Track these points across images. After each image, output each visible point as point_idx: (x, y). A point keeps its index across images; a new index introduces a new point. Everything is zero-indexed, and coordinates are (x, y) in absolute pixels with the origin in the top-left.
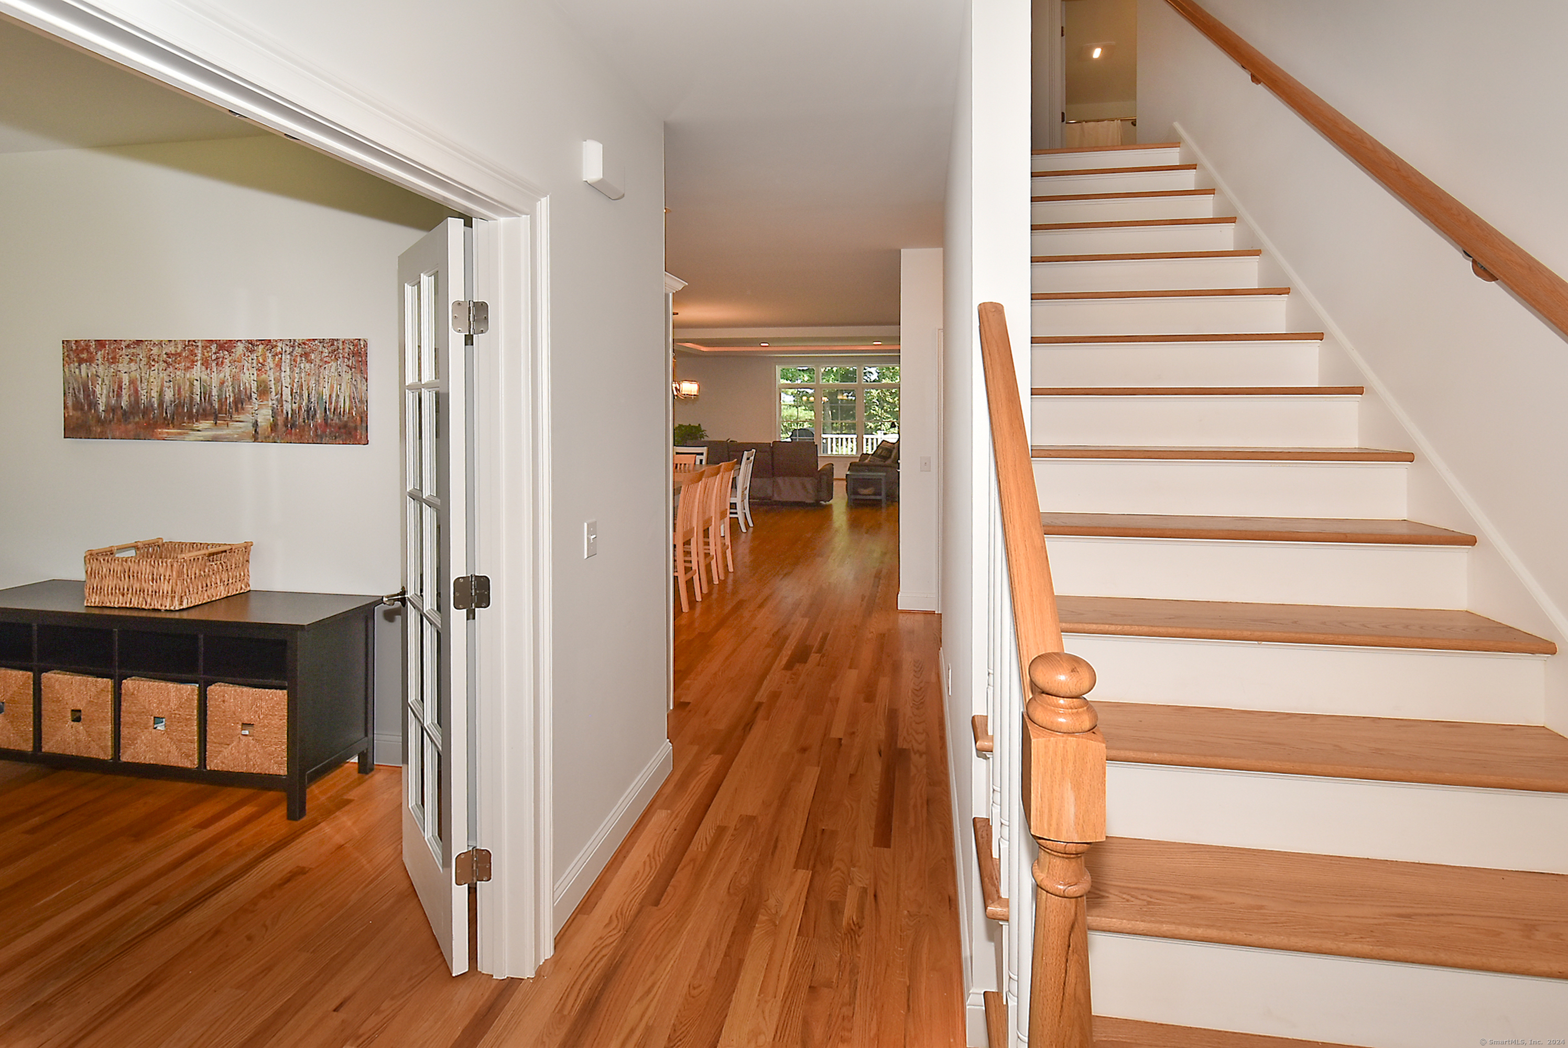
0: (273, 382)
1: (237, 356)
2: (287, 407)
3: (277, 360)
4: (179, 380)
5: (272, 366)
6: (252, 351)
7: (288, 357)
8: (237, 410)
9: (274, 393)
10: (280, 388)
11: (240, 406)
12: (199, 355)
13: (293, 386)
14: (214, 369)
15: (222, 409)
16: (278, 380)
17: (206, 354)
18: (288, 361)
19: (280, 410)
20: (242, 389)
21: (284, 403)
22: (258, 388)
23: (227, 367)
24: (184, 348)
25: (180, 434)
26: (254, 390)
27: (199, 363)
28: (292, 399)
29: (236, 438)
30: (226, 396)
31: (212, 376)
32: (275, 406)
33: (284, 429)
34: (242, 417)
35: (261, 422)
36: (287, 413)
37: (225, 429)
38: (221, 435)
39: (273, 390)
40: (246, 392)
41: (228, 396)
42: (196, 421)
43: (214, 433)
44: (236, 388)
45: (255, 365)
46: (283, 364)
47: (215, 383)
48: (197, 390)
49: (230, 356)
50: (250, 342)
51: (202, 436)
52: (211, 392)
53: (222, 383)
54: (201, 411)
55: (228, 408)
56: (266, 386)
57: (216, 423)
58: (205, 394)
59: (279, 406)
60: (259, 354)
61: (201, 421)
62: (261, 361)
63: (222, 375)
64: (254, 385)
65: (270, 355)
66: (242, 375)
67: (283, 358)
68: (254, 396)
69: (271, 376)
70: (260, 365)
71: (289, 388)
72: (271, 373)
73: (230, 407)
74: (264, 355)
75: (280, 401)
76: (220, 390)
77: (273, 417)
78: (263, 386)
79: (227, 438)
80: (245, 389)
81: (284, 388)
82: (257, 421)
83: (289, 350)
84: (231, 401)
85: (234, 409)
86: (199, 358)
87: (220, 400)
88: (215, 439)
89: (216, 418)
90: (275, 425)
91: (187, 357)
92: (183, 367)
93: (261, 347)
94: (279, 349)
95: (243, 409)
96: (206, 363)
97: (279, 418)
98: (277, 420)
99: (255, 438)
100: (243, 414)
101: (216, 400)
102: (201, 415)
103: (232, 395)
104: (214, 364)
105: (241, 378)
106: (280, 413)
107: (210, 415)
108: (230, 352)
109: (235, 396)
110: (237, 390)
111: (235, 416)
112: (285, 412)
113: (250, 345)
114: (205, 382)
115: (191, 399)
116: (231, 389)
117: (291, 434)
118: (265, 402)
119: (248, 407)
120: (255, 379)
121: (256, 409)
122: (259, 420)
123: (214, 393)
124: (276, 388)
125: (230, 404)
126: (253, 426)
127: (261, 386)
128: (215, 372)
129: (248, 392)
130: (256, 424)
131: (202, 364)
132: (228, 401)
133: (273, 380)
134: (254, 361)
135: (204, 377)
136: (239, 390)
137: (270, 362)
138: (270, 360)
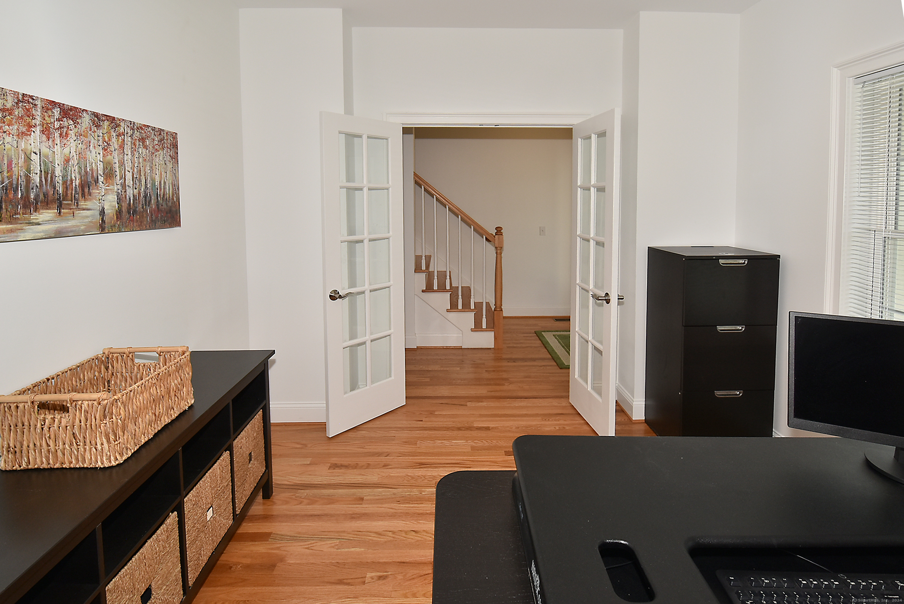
0: (117, 165)
1: (83, 128)
2: (130, 192)
3: (120, 140)
4: (8, 149)
5: (116, 147)
6: (98, 126)
7: (129, 139)
8: (83, 195)
9: (118, 177)
10: (123, 172)
11: (86, 190)
12: (39, 118)
13: (134, 170)
14: (58, 141)
15: (67, 194)
16: (122, 164)
17: (47, 118)
18: (129, 144)
19: (124, 196)
20: (88, 169)
21: (127, 188)
22: (104, 170)
23: (72, 141)
24: (17, 103)
25: (11, 231)
26: (101, 172)
27: (38, 129)
28: (133, 185)
29: (83, 231)
30: (71, 177)
31: (55, 150)
32: (120, 191)
33: (128, 216)
34: (89, 204)
35: (107, 209)
36: (130, 199)
37: (70, 219)
38: (66, 228)
39: (118, 173)
40: (92, 173)
41: (74, 178)
42: (35, 211)
43: (57, 226)
44: (83, 169)
45: (101, 143)
46: (126, 146)
47: (58, 160)
48: (36, 166)
49: (75, 127)
50: (96, 115)
51: (43, 231)
52: (53, 172)
53: (67, 161)
54: (41, 196)
55: (74, 192)
56: (111, 169)
57: (60, 213)
58: (47, 173)
59: (123, 191)
60: (105, 131)
61: (41, 211)
62: (107, 139)
63: (66, 151)
64: (101, 166)
65: (114, 135)
66: (89, 153)
67: (126, 139)
68: (101, 179)
69: (115, 158)
70: (106, 144)
71: (131, 172)
72: (115, 154)
73: (76, 191)
74: (108, 133)
75: (124, 186)
76: (65, 169)
77: (118, 203)
78: (109, 168)
79: (71, 231)
80: (92, 170)
81: (127, 172)
82: (103, 209)
83: (130, 132)
84: (77, 184)
85: (80, 195)
86: (38, 123)
87: (65, 182)
88: (59, 234)
89: (60, 207)
90: (120, 212)
91: (22, 118)
92: (15, 132)
93: (106, 123)
94: (122, 130)
95: (90, 194)
96: (46, 131)
97: (123, 205)
98: (121, 206)
99: (103, 228)
100: (90, 200)
101: (61, 182)
102: (41, 202)
103: (78, 177)
104: (57, 135)
105: (88, 157)
106: (124, 199)
107: (53, 201)
108: (76, 123)
109: (81, 178)
110: (83, 171)
111: (82, 203)
112: (128, 198)
113: (96, 119)
114: (47, 157)
115: (28, 179)
116: (76, 168)
117: (133, 221)
118: (111, 187)
119: (94, 191)
120: (102, 160)
121: (103, 195)
122: (106, 208)
123: (58, 172)
124: (120, 172)
125: (76, 188)
126: (100, 215)
127: (106, 168)
128: (59, 144)
129: (95, 175)
130: (102, 212)
131: (43, 132)
132: (74, 184)
133: (117, 163)
134: (100, 138)
135: (45, 150)
136: (86, 172)
137: (115, 143)
138: (114, 140)
